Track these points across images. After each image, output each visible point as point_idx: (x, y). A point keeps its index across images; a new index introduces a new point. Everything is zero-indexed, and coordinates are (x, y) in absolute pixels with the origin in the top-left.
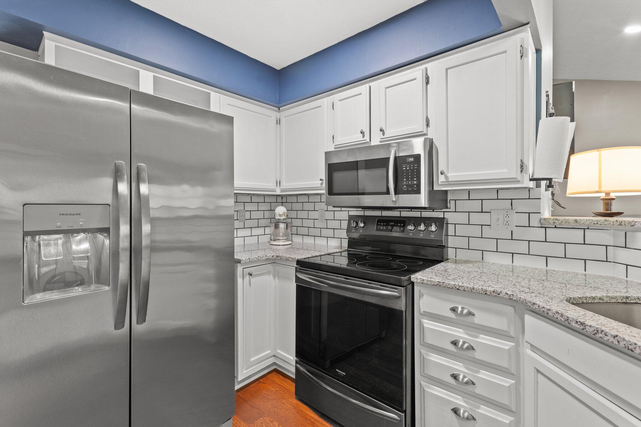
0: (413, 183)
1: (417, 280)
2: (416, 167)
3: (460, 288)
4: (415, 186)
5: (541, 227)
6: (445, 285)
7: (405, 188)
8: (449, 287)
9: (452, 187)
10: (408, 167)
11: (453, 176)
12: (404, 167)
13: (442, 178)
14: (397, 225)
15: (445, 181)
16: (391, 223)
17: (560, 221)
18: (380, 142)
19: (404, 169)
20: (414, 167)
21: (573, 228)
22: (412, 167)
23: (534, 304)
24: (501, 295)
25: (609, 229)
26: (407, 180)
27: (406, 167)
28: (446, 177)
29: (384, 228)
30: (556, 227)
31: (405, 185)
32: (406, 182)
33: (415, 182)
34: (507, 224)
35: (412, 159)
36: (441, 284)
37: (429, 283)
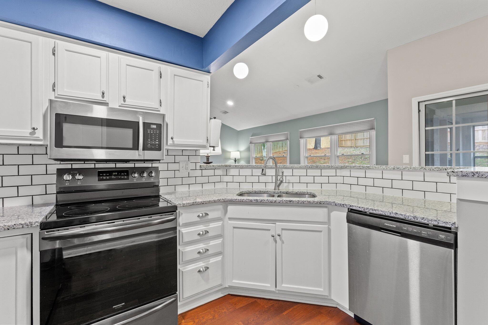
0: (156, 143)
1: (180, 205)
2: (158, 132)
3: (204, 203)
4: (157, 145)
5: (200, 169)
6: (196, 203)
7: (149, 146)
8: (198, 204)
9: (174, 147)
10: (152, 131)
11: (177, 141)
12: (149, 131)
13: (170, 142)
14: (121, 174)
15: (172, 143)
16: (114, 174)
17: (208, 166)
18: (120, 106)
19: (149, 132)
20: (156, 132)
21: (211, 169)
22: (155, 132)
23: (236, 199)
24: (221, 200)
25: (221, 168)
26: (151, 140)
27: (150, 131)
28: (173, 141)
29: (108, 178)
30: (205, 169)
31: (149, 144)
32: (150, 142)
33: (157, 143)
34: (187, 169)
35: (155, 127)
36: (195, 203)
37: (188, 205)
